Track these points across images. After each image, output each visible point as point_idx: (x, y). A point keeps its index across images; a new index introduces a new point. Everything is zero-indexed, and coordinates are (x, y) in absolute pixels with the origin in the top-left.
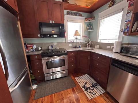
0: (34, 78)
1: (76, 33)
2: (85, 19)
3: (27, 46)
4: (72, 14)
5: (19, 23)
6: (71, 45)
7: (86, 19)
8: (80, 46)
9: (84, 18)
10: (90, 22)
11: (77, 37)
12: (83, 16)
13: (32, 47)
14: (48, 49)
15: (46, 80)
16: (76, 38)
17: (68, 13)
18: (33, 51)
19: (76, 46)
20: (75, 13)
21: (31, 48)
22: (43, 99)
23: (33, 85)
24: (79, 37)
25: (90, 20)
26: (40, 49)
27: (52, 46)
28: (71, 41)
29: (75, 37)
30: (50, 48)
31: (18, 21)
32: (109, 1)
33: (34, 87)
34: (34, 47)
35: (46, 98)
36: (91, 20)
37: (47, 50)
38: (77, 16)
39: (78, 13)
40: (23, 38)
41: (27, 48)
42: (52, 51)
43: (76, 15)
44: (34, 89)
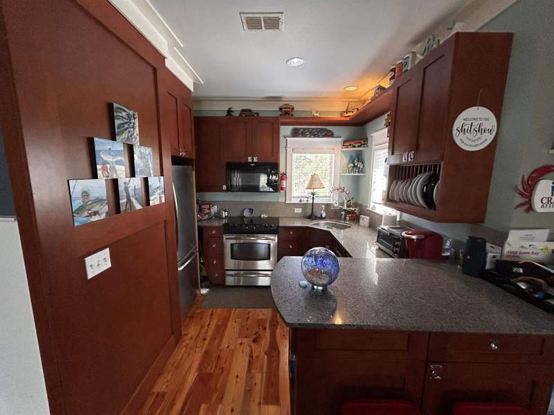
0: (204, 273)
1: (313, 182)
2: (344, 142)
3: (200, 206)
4: (304, 135)
5: (194, 172)
6: (300, 209)
7: (346, 143)
8: (321, 215)
9: (340, 140)
10: (361, 151)
11: (315, 190)
12: (335, 135)
13: (209, 209)
14: (242, 217)
15: (227, 284)
16: (313, 194)
17: (296, 134)
18: (209, 219)
19: (312, 213)
20: (313, 129)
21: (207, 211)
22: (214, 311)
23: (202, 287)
24: (319, 192)
25: (357, 145)
26: (225, 214)
27: (251, 210)
28: (300, 201)
29: (312, 191)
30: (246, 214)
31: (193, 170)
32: (386, 113)
33: (204, 291)
34: (215, 209)
35: (219, 311)
36: (359, 146)
37: (239, 217)
38: (318, 137)
39: (322, 129)
40: (197, 191)
41: (200, 210)
42: (251, 220)
43: (316, 136)
44: (201, 294)
